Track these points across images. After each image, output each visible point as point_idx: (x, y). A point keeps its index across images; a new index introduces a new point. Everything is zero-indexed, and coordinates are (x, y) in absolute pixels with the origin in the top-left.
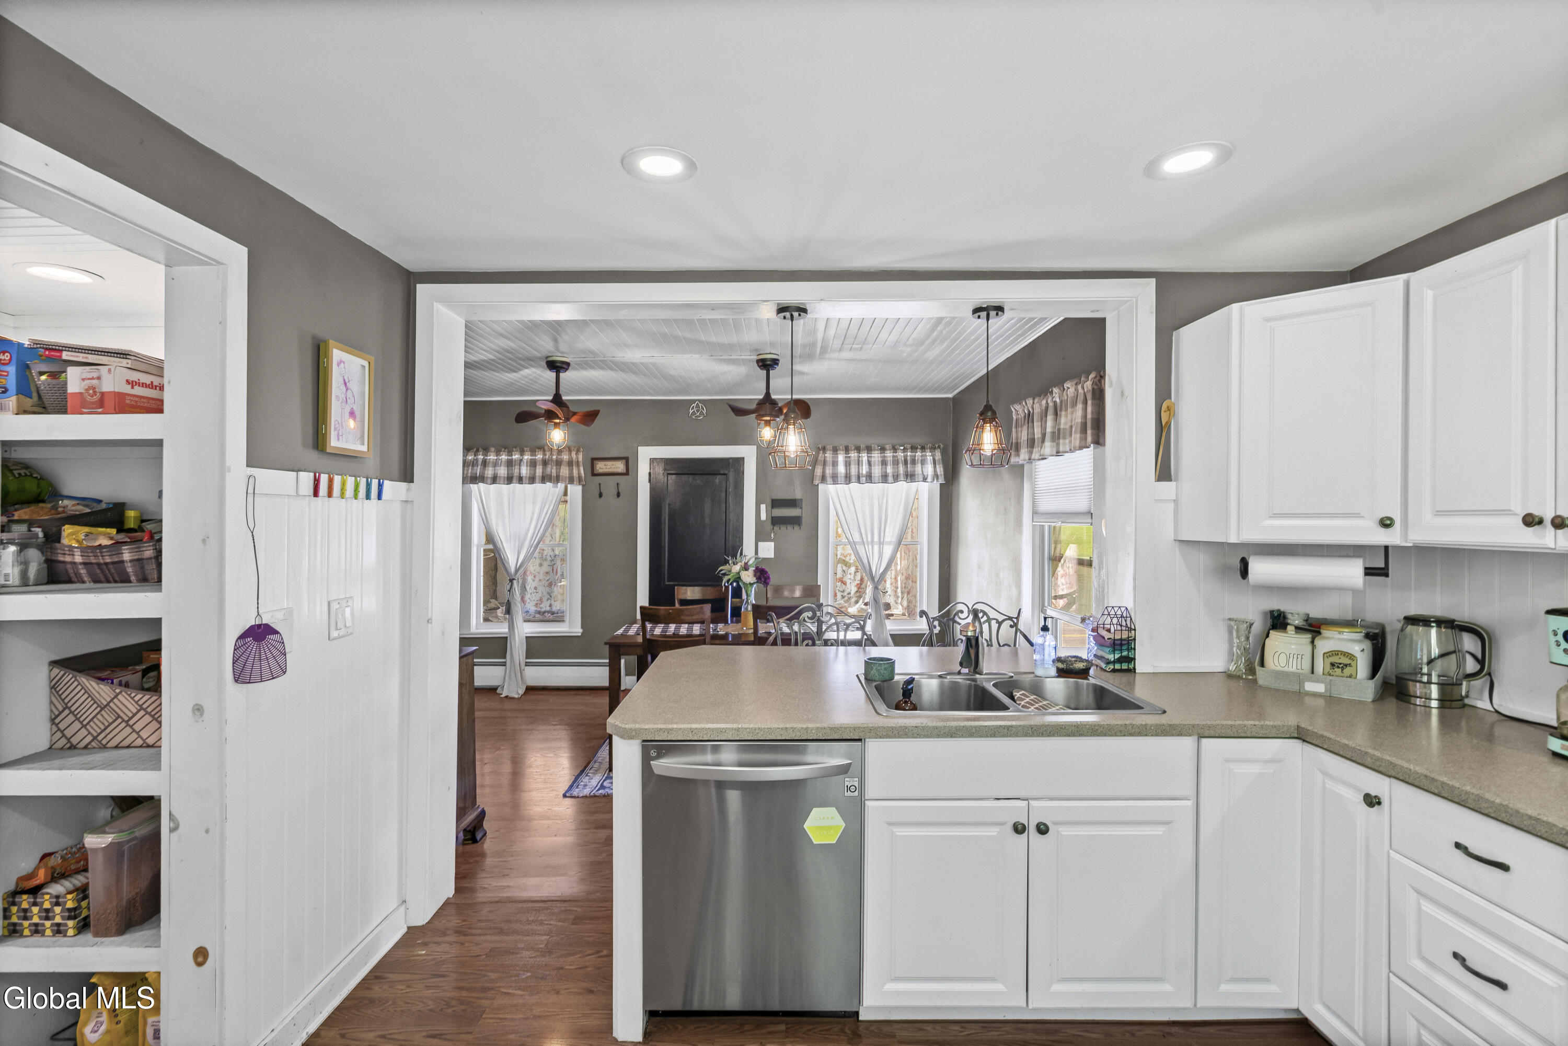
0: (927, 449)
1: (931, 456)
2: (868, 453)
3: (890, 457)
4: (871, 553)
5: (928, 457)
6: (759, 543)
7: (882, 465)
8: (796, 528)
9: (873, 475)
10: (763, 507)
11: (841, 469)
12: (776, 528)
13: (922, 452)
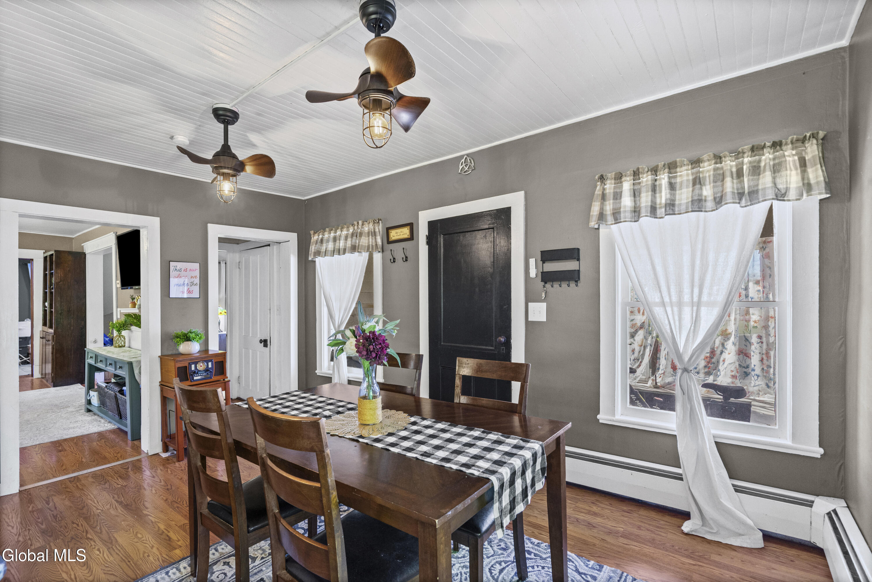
0: (786, 144)
1: (797, 154)
2: (670, 173)
3: (708, 171)
4: (677, 318)
5: (788, 159)
6: (529, 304)
7: (694, 184)
8: (573, 284)
9: (677, 202)
10: (532, 261)
11: (627, 201)
12: (548, 286)
13: (774, 152)
